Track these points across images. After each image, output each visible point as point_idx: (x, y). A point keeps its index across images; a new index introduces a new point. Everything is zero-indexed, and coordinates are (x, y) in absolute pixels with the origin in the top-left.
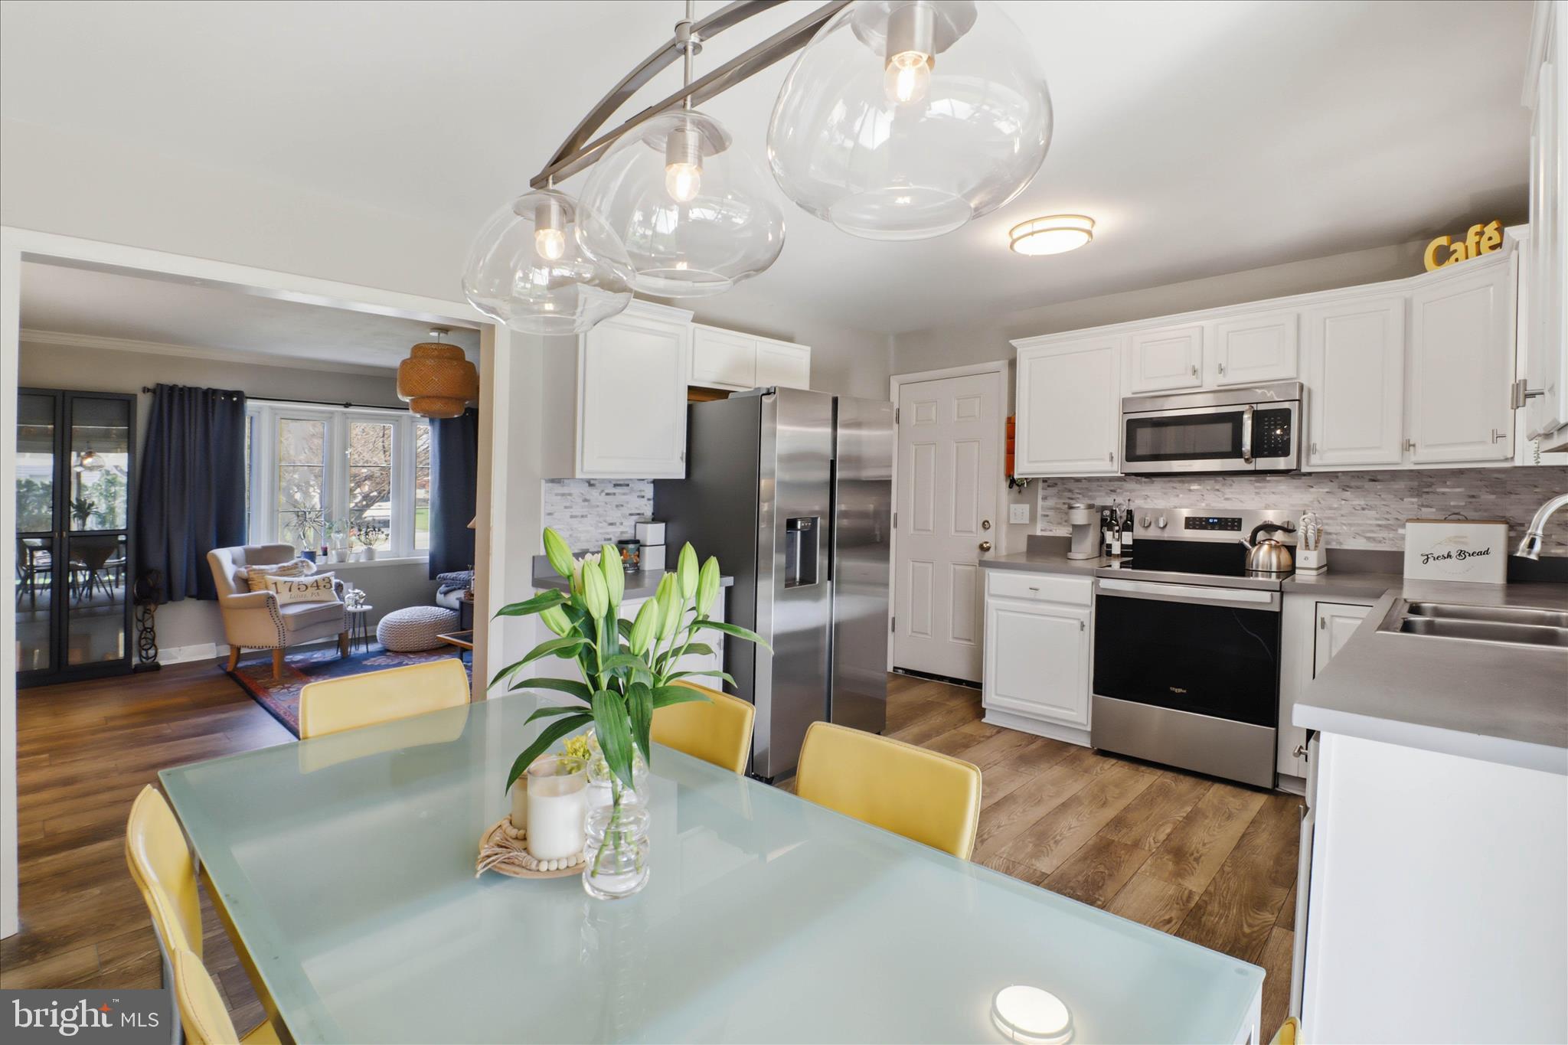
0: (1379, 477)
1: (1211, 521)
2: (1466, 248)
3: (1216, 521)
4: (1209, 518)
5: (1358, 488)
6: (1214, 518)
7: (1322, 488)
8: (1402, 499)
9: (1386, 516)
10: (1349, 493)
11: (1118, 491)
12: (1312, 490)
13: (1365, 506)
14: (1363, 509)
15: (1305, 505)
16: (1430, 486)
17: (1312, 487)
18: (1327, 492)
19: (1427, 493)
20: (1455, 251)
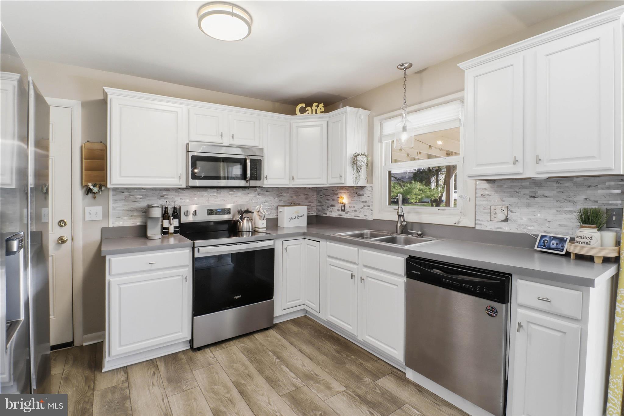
0: (269, 190)
1: (218, 210)
2: (312, 110)
3: (220, 210)
4: (217, 209)
5: (263, 194)
6: (219, 209)
7: (252, 194)
8: (275, 198)
9: (271, 205)
10: (260, 196)
11: (165, 196)
12: (249, 195)
13: (265, 201)
14: (265, 202)
15: (247, 201)
16: (281, 193)
17: (249, 194)
18: (254, 196)
19: (281, 196)
20: (308, 110)
